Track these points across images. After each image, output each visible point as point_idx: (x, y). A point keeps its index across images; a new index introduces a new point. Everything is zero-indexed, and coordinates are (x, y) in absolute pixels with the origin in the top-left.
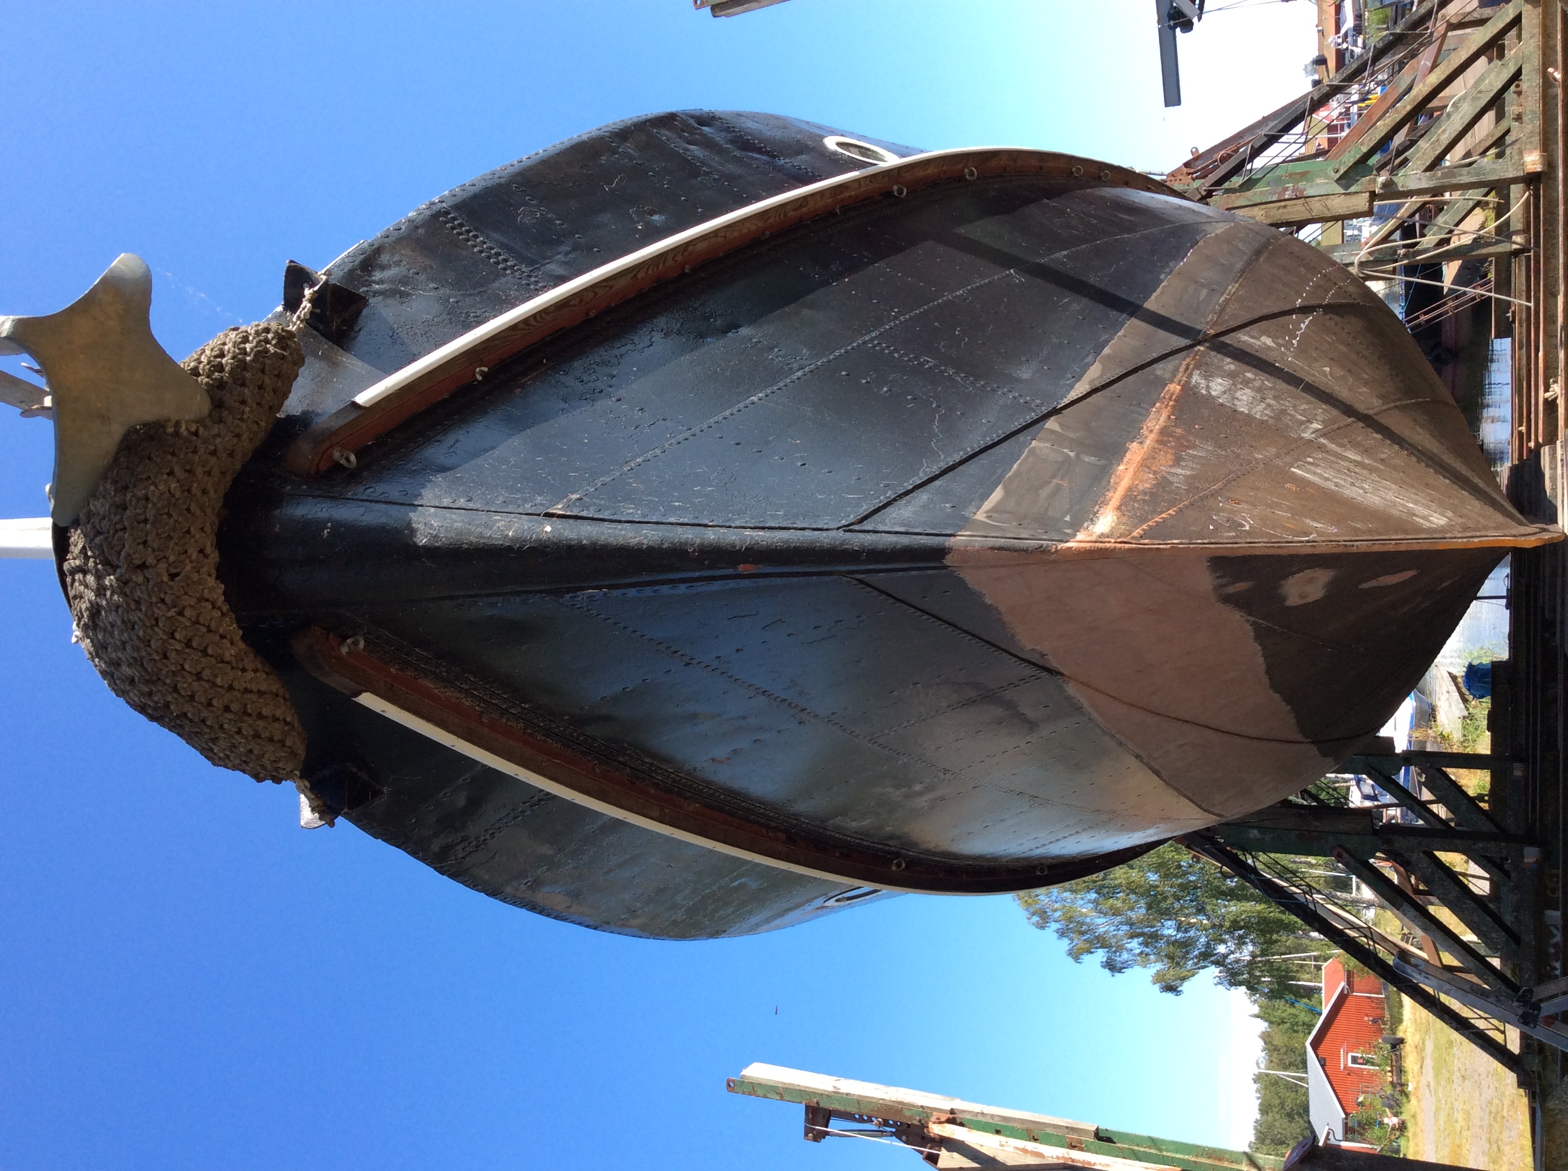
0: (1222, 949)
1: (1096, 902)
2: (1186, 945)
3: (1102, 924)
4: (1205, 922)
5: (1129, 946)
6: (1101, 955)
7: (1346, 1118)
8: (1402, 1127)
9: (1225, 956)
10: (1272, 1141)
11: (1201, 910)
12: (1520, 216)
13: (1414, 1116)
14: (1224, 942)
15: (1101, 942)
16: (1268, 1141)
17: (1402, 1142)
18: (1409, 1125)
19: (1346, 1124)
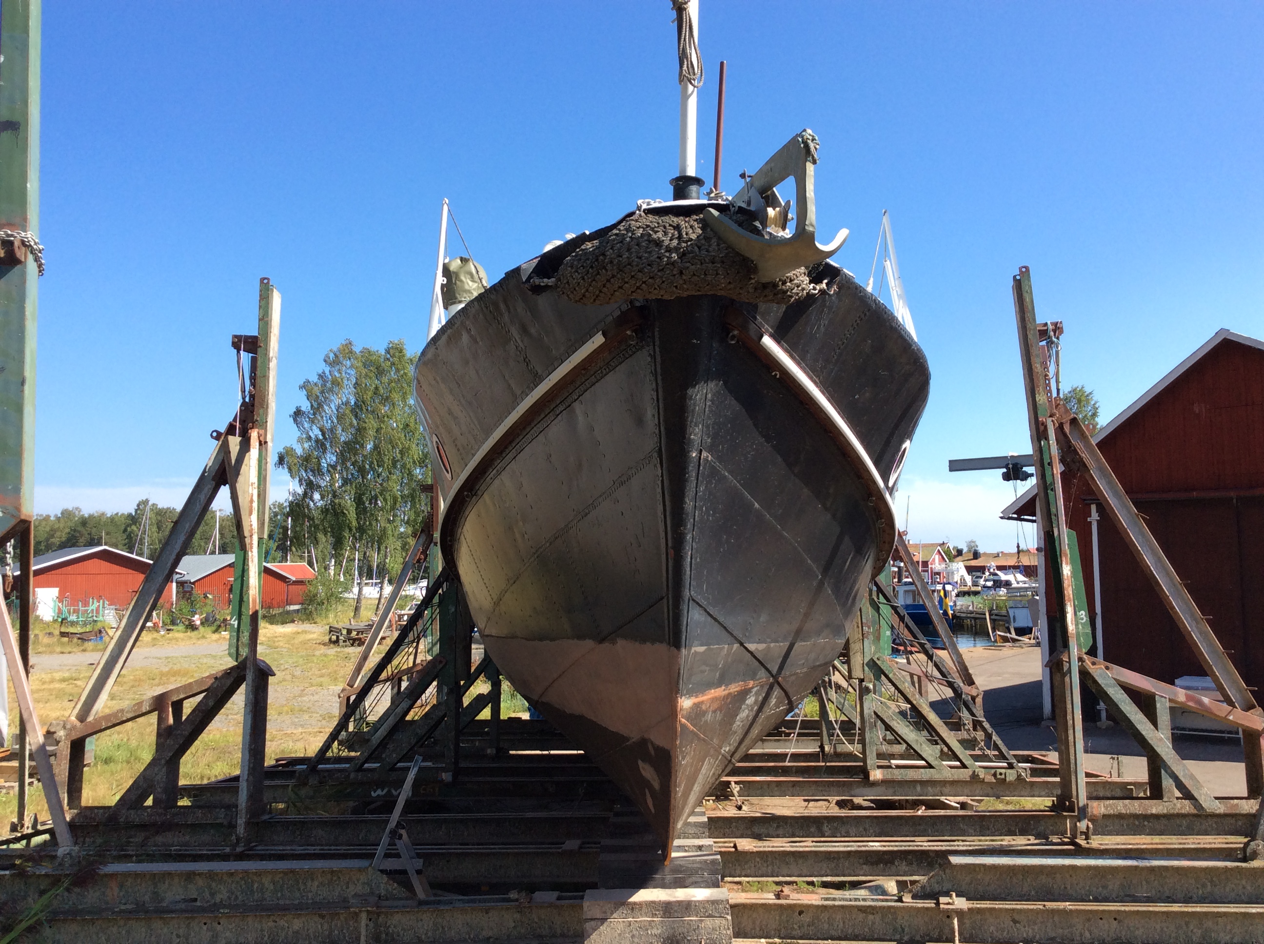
0: (317, 496)
1: (347, 403)
2: (318, 471)
3: (330, 410)
4: (337, 485)
5: (314, 427)
6: (305, 406)
7: (190, 583)
8: (192, 627)
9: (312, 499)
10: (160, 521)
11: (346, 481)
12: (845, 750)
13: (204, 637)
14: (322, 498)
15: (317, 408)
16: (159, 518)
17: (181, 627)
18: (196, 632)
19: (187, 583)
